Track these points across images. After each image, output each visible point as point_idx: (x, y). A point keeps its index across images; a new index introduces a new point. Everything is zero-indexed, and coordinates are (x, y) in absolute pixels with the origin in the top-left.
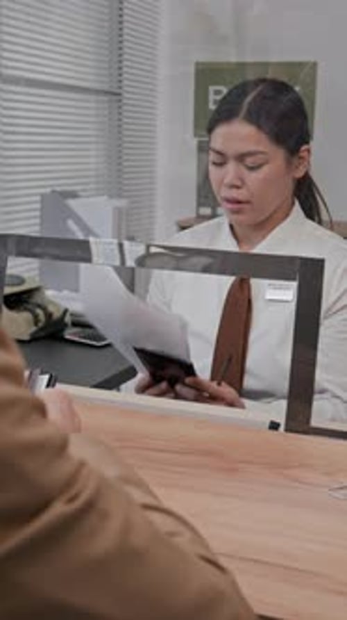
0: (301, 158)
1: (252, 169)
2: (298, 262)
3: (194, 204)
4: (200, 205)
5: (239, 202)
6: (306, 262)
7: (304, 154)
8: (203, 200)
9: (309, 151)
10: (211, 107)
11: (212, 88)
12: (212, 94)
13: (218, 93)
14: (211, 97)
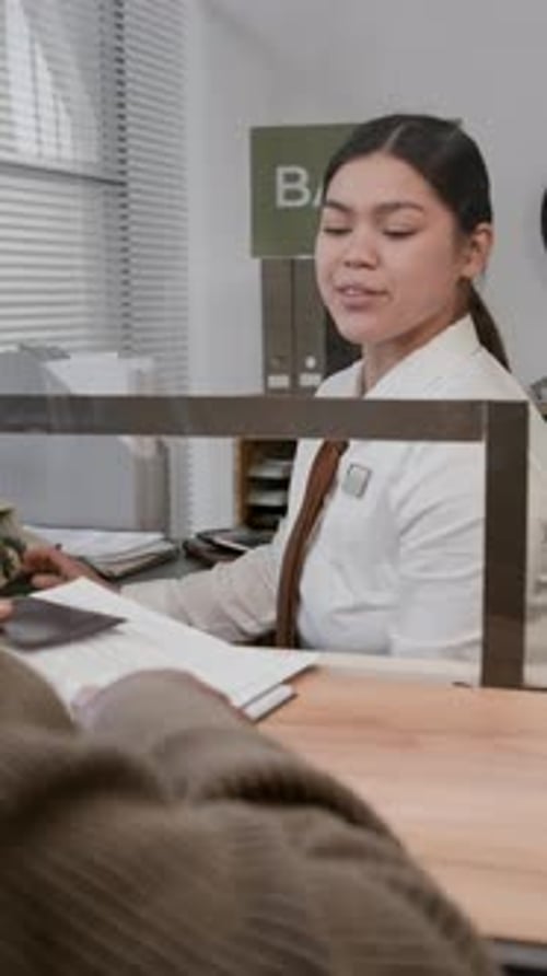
0: (475, 245)
2: (485, 408)
3: (259, 371)
4: (268, 370)
5: (370, 292)
6: (498, 408)
7: (481, 238)
8: (275, 363)
9: (489, 234)
10: (282, 202)
11: (281, 171)
12: (280, 179)
13: (292, 178)
14: (282, 186)
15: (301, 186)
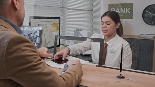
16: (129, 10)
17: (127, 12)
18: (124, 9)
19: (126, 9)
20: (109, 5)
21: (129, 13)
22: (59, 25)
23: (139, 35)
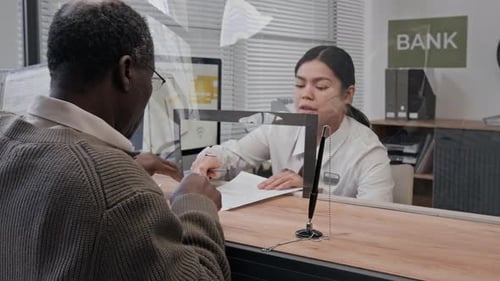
0: (349, 93)
1: (321, 89)
3: (384, 110)
4: (387, 111)
7: (351, 91)
10: (399, 48)
11: (399, 36)
12: (399, 40)
13: (403, 39)
14: (399, 42)
15: (406, 42)
16: (454, 40)
17: (449, 45)
18: (439, 35)
19: (445, 35)
20: (392, 24)
21: (454, 46)
22: (216, 84)
23: (485, 120)
